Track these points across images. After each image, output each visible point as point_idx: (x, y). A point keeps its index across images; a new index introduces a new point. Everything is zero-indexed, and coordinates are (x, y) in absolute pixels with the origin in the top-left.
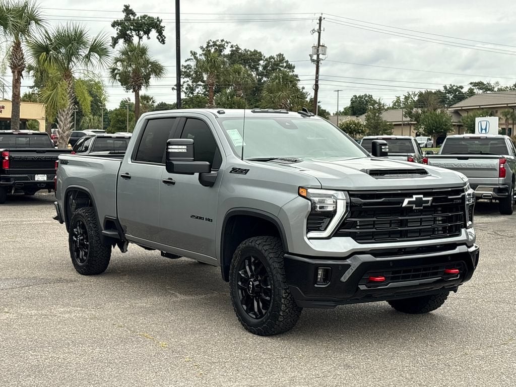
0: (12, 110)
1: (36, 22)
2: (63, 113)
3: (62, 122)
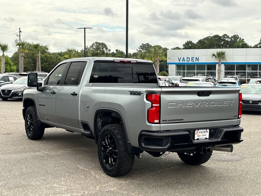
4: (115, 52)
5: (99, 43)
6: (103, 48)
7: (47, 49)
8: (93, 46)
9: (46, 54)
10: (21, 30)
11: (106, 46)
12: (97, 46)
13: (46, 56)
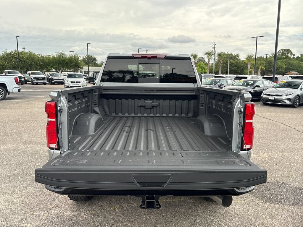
4: (300, 56)
5: (285, 50)
6: (288, 54)
7: (238, 57)
8: (279, 53)
9: (237, 60)
10: (216, 44)
11: (291, 51)
12: (283, 52)
13: (236, 62)
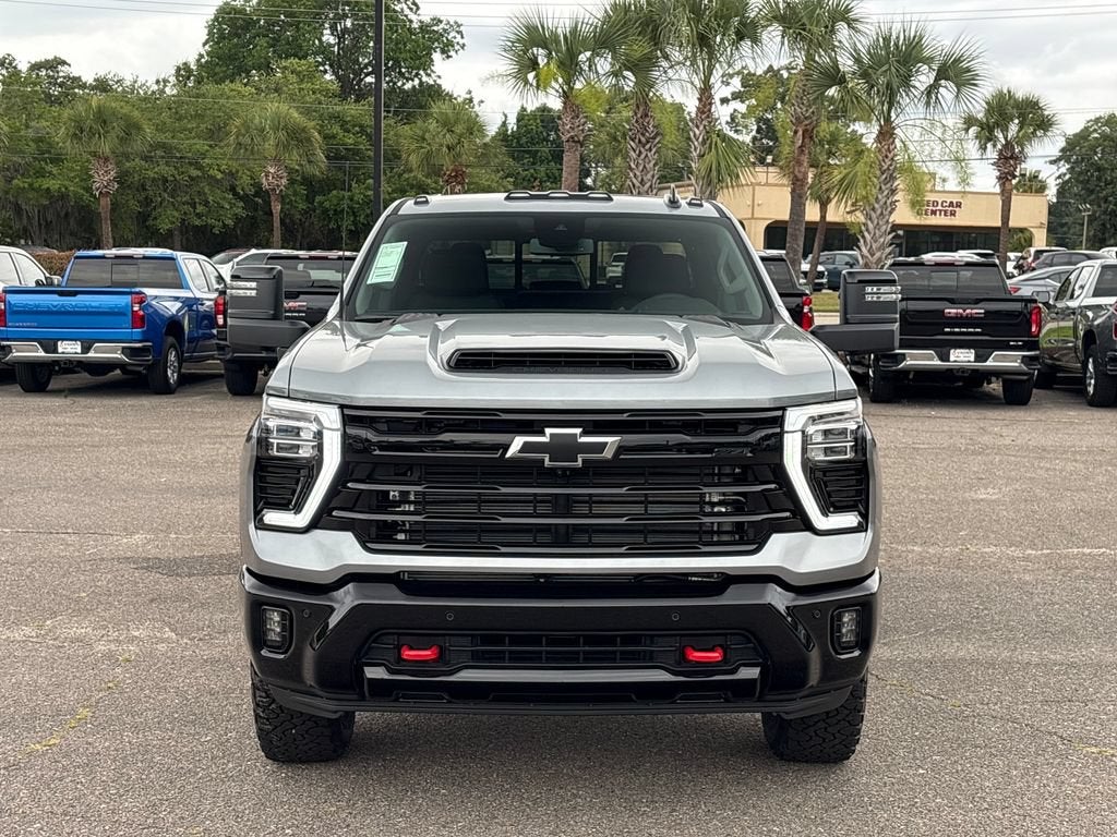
0: (791, 209)
1: (849, 25)
2: (872, 213)
3: (869, 233)
